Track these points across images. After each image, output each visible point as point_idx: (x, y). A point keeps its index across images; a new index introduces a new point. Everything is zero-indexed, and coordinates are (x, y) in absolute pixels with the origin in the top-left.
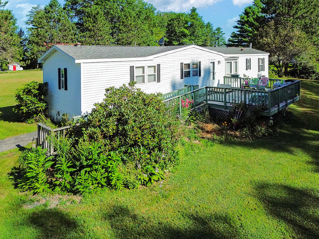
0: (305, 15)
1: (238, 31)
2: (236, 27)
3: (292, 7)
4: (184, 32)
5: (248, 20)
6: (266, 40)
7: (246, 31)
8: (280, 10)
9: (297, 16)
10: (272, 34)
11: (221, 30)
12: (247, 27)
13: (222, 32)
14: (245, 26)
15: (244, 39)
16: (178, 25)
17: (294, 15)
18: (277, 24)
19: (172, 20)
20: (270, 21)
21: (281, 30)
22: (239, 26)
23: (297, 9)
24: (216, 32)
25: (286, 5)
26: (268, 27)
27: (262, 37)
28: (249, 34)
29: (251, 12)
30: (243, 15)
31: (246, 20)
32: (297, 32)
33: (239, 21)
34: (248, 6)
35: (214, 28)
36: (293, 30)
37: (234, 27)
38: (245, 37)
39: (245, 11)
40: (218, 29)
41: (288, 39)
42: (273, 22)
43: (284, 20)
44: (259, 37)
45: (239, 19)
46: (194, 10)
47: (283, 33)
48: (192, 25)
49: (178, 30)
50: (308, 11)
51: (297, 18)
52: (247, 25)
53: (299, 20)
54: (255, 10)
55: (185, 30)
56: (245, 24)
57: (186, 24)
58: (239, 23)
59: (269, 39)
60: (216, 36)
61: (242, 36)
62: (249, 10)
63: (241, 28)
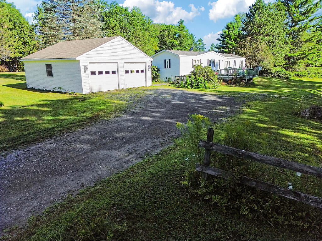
0: (270, 34)
1: (221, 43)
2: (219, 40)
3: (262, 28)
4: (174, 43)
5: (229, 34)
6: (244, 51)
7: (227, 44)
8: (254, 30)
9: (264, 34)
10: (247, 46)
11: (202, 42)
12: (228, 40)
13: (203, 43)
14: (226, 39)
15: (225, 50)
16: (168, 36)
17: (263, 33)
18: (251, 40)
19: (163, 30)
20: (247, 38)
21: (253, 44)
22: (221, 39)
23: (265, 29)
24: (198, 43)
25: (258, 26)
26: (246, 41)
27: (241, 49)
28: (229, 46)
29: (232, 27)
30: (226, 30)
31: (227, 33)
32: (263, 46)
33: (221, 34)
34: (230, 22)
35: (196, 40)
36: (261, 44)
37: (217, 40)
38: (225, 49)
39: (227, 26)
40: (200, 40)
41: (257, 50)
42: (249, 38)
43: (256, 36)
44: (239, 49)
45: (222, 33)
46: (181, 22)
47: (255, 45)
48: (179, 37)
49: (168, 40)
50: (272, 31)
51: (265, 36)
52: (228, 39)
53: (265, 37)
54: (235, 25)
55: (174, 41)
56: (227, 37)
57: (175, 35)
58: (221, 36)
59: (246, 50)
60: (197, 47)
61: (223, 47)
62: (230, 26)
63: (224, 41)
